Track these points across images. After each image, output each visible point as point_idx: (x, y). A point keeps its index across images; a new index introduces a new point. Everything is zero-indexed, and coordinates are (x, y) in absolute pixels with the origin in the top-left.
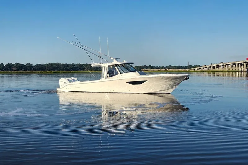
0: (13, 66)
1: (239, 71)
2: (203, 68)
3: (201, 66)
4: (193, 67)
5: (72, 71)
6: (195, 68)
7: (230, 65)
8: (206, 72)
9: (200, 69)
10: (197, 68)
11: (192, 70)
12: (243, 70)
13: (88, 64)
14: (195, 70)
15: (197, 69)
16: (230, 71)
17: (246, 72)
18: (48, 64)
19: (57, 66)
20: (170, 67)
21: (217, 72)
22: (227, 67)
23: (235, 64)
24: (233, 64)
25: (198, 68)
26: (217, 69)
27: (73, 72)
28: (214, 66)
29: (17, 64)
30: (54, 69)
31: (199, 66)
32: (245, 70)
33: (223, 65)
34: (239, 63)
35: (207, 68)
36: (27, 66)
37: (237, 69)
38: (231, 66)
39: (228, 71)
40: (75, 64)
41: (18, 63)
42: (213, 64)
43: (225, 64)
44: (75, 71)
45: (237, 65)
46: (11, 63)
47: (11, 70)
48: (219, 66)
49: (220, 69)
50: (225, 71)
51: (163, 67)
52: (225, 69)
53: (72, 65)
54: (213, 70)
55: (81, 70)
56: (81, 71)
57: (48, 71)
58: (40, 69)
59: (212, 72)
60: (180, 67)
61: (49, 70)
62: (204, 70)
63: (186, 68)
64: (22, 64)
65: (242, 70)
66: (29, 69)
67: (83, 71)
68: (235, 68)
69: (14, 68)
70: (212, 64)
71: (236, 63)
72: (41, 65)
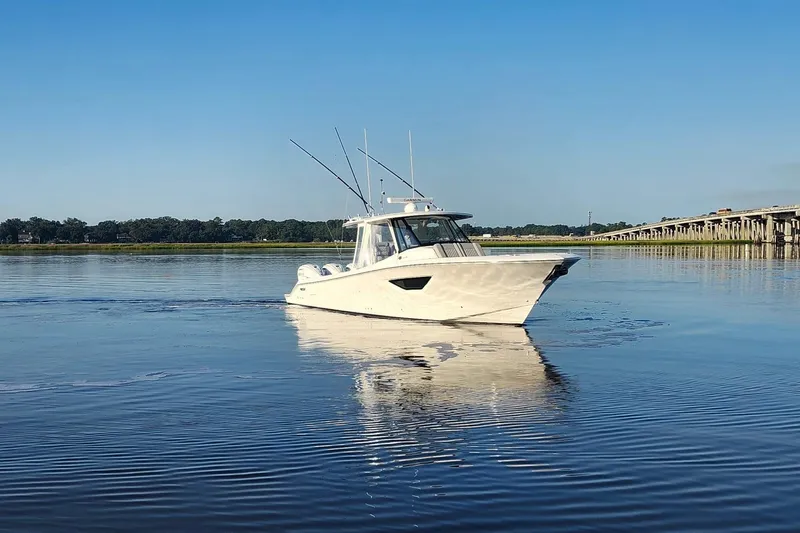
0: (24, 227)
1: (750, 243)
2: (637, 233)
3: (630, 226)
4: (606, 230)
5: (213, 245)
6: (612, 234)
7: (723, 224)
8: (645, 244)
9: (628, 234)
10: (617, 233)
11: (602, 237)
12: (763, 240)
13: (266, 222)
14: (610, 237)
15: (618, 236)
16: (722, 243)
17: (772, 243)
18: (135, 222)
19: (166, 227)
20: (531, 229)
21: (681, 244)
22: (713, 228)
23: (738, 219)
24: (732, 219)
25: (621, 233)
26: (681, 236)
27: (217, 248)
28: (673, 227)
29: (36, 221)
30: (155, 238)
31: (623, 226)
32: (770, 237)
33: (702, 223)
34: (752, 217)
35: (648, 231)
36: (69, 229)
37: (745, 235)
38: (726, 226)
39: (718, 243)
40: (224, 222)
41: (40, 220)
42: (670, 219)
43: (705, 220)
44: (224, 245)
45: (746, 223)
46: (17, 220)
47: (15, 240)
48: (686, 225)
49: (692, 235)
50: (708, 243)
51: (508, 231)
52: (706, 234)
53: (216, 223)
54: (670, 238)
55: (246, 239)
56: (244, 244)
57: (136, 245)
58: (112, 237)
59: (665, 244)
60: (562, 230)
61: (139, 242)
62: (639, 238)
63: (582, 231)
64: (53, 222)
65: (760, 239)
66: (75, 237)
67: (250, 244)
68: (737, 233)
69: (27, 233)
70: (664, 219)
71: (742, 216)
72: (113, 222)
